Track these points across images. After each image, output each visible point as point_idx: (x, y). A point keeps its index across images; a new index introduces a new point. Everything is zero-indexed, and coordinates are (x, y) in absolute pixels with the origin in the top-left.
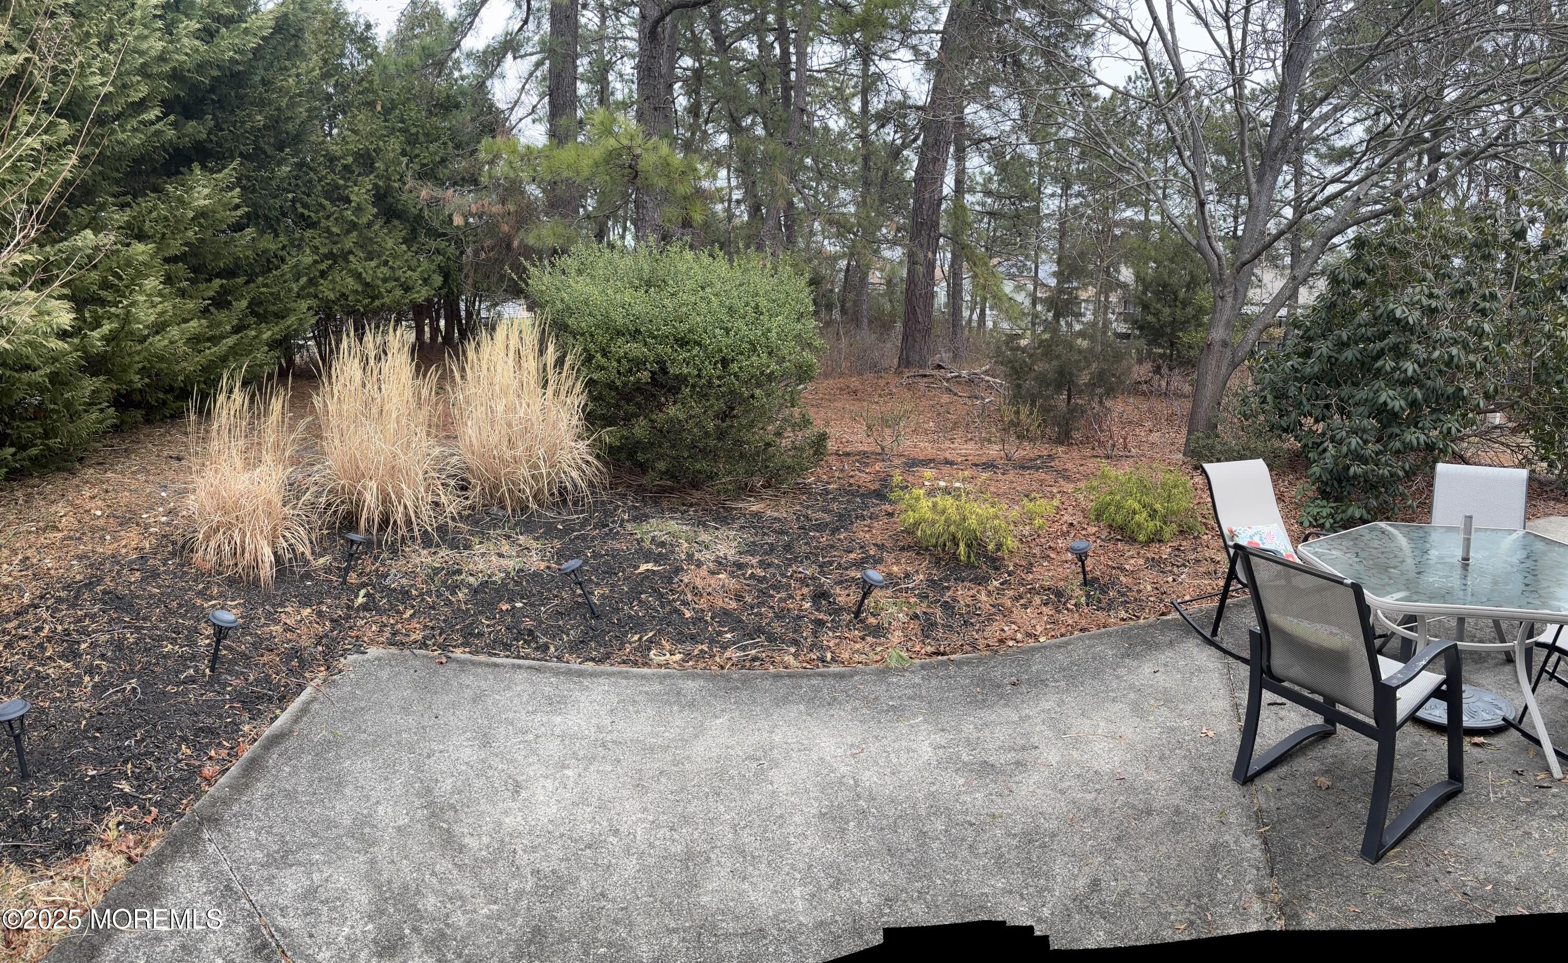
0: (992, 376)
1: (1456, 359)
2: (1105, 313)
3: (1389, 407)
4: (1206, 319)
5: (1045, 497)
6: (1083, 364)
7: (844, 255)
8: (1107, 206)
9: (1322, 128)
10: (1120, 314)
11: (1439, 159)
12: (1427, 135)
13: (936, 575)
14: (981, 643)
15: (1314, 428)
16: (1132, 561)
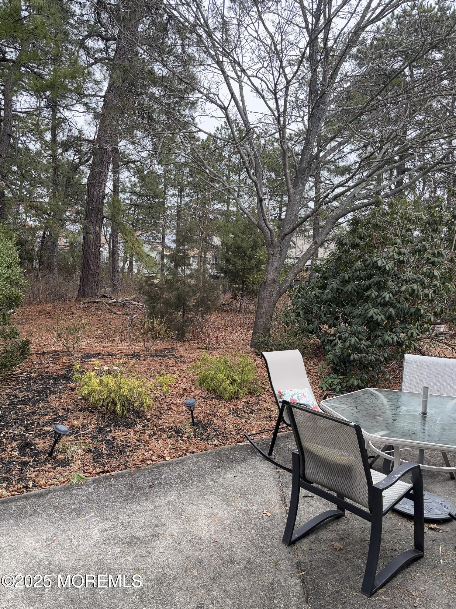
0: (137, 302)
1: (416, 292)
2: (204, 264)
3: (375, 319)
4: (263, 267)
5: (169, 373)
6: (192, 293)
7: (41, 228)
8: (205, 202)
9: (332, 156)
10: (213, 264)
11: (403, 172)
12: (397, 158)
13: (102, 424)
14: (131, 463)
15: (329, 331)
16: (221, 410)
